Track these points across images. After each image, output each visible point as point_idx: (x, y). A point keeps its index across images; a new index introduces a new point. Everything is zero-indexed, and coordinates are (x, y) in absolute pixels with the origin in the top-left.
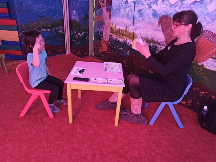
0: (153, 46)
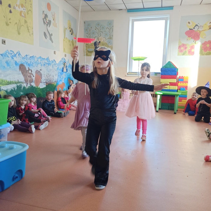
0: (19, 86)
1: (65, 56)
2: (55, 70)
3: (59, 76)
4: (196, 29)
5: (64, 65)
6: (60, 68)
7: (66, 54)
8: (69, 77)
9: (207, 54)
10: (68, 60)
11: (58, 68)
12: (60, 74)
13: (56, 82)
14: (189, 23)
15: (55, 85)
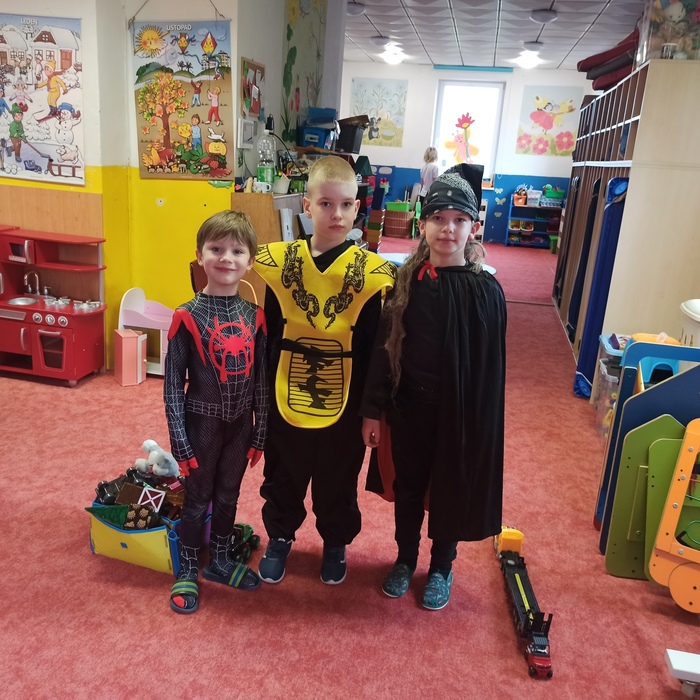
4: (547, 111)
9: (562, 155)
14: (538, 98)
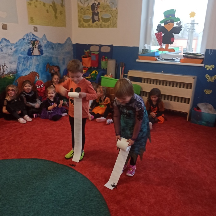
1: (36, 29)
2: (7, 56)
3: (19, 63)
5: (33, 45)
6: (22, 50)
7: (36, 26)
8: (48, 62)
10: (44, 35)
11: (16, 51)
12: (23, 60)
13: (13, 74)
15: (10, 78)
